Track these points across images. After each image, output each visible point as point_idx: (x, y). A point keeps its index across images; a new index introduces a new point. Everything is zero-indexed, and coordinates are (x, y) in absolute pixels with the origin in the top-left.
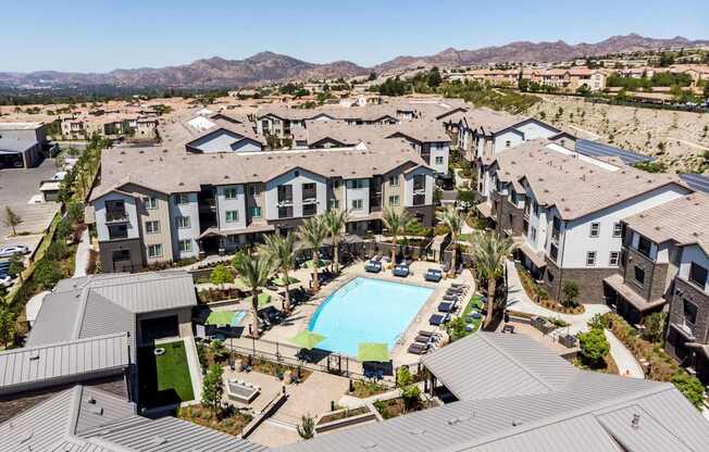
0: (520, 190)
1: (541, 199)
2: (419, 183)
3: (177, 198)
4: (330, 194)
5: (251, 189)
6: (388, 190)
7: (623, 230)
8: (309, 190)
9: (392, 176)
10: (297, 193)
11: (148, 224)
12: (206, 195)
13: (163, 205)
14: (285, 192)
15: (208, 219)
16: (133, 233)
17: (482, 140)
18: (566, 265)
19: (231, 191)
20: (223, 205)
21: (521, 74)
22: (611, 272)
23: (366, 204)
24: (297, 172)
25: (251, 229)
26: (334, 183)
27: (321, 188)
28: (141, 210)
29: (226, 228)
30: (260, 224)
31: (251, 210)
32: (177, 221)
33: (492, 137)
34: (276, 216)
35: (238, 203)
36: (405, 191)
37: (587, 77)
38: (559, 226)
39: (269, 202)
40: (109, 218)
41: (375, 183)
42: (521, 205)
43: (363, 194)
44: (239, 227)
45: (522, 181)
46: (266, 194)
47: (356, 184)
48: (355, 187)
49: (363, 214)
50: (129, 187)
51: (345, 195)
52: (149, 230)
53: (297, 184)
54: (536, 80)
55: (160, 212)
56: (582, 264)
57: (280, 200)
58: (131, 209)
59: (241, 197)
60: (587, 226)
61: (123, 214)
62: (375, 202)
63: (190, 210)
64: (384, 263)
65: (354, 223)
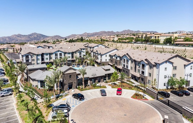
1: (99, 53)
2: (80, 54)
3: (38, 55)
4: (64, 55)
5: (50, 54)
6: (75, 55)
7: (110, 56)
8: (61, 54)
9: (75, 52)
10: (59, 55)
11: (33, 60)
12: (42, 55)
13: (35, 56)
14: (56, 55)
15: (43, 59)
16: (30, 61)
17: (92, 48)
18: (103, 61)
19: (47, 54)
20: (45, 57)
21: (101, 38)
22: (109, 62)
23: (71, 57)
24: (58, 51)
25: (50, 61)
26: (65, 53)
27: (63, 54)
28: (32, 57)
29: (46, 61)
30: (52, 61)
31: (50, 58)
32: (38, 59)
34: (55, 59)
35: (48, 57)
36: (78, 55)
37: (114, 38)
38: (101, 55)
39: (53, 56)
40: (26, 58)
41: (72, 53)
42: (97, 55)
43: (70, 55)
44: (48, 61)
45: (97, 51)
47: (69, 53)
48: (69, 54)
49: (70, 59)
50: (30, 53)
51: (67, 55)
52: (33, 61)
53: (58, 53)
54: (104, 39)
55: (35, 57)
56: (105, 61)
57: (55, 56)
58: (30, 57)
59: (48, 55)
60: (105, 55)
61: (29, 58)
62: (72, 57)
63: (40, 57)
64: (75, 66)
65: (69, 60)
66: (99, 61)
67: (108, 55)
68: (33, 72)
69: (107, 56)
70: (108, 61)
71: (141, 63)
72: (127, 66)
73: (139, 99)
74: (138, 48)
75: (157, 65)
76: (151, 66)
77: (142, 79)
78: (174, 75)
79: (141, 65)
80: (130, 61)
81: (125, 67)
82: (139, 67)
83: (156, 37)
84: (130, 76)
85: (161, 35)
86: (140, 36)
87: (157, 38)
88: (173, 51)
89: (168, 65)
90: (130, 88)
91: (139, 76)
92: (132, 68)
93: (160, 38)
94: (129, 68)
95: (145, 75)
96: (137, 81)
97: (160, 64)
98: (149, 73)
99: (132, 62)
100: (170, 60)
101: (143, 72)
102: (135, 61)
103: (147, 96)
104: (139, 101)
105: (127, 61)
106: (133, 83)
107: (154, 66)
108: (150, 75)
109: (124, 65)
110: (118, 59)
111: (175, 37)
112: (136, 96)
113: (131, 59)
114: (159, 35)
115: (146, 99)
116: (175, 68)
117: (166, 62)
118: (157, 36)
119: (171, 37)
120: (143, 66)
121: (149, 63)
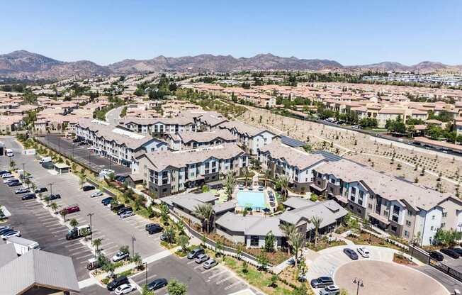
0: (281, 161)
3: (179, 170)
4: (219, 165)
5: (198, 165)
6: (235, 162)
7: (314, 171)
8: (214, 164)
9: (236, 158)
10: (211, 165)
12: (187, 168)
13: (177, 172)
14: (207, 165)
15: (187, 176)
16: (169, 183)
18: (301, 182)
19: (193, 166)
20: (190, 171)
21: (233, 93)
22: (311, 183)
23: (229, 168)
24: (211, 158)
25: (197, 179)
26: (220, 161)
27: (217, 163)
29: (191, 179)
30: (200, 177)
31: (198, 173)
32: (180, 177)
33: (252, 138)
34: (204, 174)
35: (194, 170)
36: (240, 162)
37: (268, 99)
38: (298, 171)
39: (202, 169)
40: (163, 178)
41: (232, 160)
42: (282, 165)
43: (229, 164)
44: (194, 178)
45: (283, 159)
46: (202, 166)
48: (226, 162)
49: (228, 171)
50: (170, 167)
51: (224, 165)
52: (173, 181)
53: (211, 162)
54: (242, 98)
55: (176, 175)
56: (304, 181)
57: (206, 168)
58: (169, 174)
59: (195, 168)
60: (305, 172)
61: (167, 176)
62: (232, 167)
63: (183, 174)
67: (310, 171)
69: (308, 172)
70: (309, 181)
71: (393, 203)
72: (361, 202)
73: (406, 265)
74: (337, 138)
75: (422, 212)
76: (411, 212)
78: (443, 225)
79: (392, 207)
80: (368, 195)
81: (356, 202)
82: (389, 208)
83: (369, 114)
84: (367, 218)
85: (380, 111)
86: (331, 105)
87: (372, 117)
89: (438, 213)
90: (381, 244)
91: (387, 222)
92: (370, 206)
93: (377, 118)
94: (365, 205)
95: (399, 223)
96: (384, 230)
97: (426, 212)
98: (407, 221)
99: (372, 197)
100: (440, 205)
101: (396, 219)
102: (378, 196)
103: (415, 260)
104: (407, 267)
105: (362, 194)
106: (379, 233)
107: (417, 213)
108: (408, 223)
109: (353, 198)
110: (338, 184)
111: (407, 117)
112: (398, 258)
113: (370, 191)
114: (375, 111)
115: (414, 264)
116: (444, 215)
117: (435, 208)
118: (372, 112)
119: (399, 117)
120: (397, 209)
121: (408, 207)
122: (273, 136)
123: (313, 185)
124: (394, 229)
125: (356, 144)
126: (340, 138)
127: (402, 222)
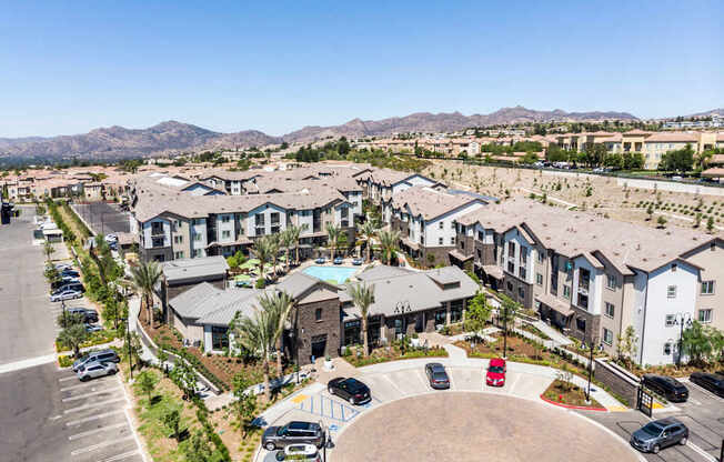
0: (404, 210)
1: (415, 214)
2: (344, 213)
3: (194, 222)
4: (288, 221)
5: (239, 216)
6: (324, 217)
7: (456, 225)
8: (275, 217)
9: (327, 208)
10: (268, 219)
11: (176, 238)
12: (211, 221)
13: (185, 225)
14: (259, 219)
15: (211, 236)
16: (167, 243)
17: (384, 190)
18: (428, 246)
19: (226, 218)
20: (221, 226)
21: (416, 143)
22: (452, 248)
23: (311, 227)
24: (267, 205)
25: (238, 243)
26: (291, 212)
27: (283, 216)
28: (173, 229)
29: (222, 241)
30: (243, 240)
31: (239, 231)
32: (193, 236)
33: (391, 187)
34: (254, 234)
35: (230, 226)
36: (335, 218)
37: (466, 145)
38: (423, 224)
39: (249, 225)
40: (153, 233)
41: (316, 213)
42: (406, 219)
43: (309, 220)
44: (230, 241)
45: (406, 205)
46: (248, 219)
47: (304, 213)
48: (304, 215)
49: (309, 233)
50: (167, 214)
51: (298, 221)
52: (177, 242)
53: (267, 213)
54: (429, 148)
55: (184, 230)
56: (437, 245)
57: (257, 224)
58: (166, 227)
59: (232, 221)
60: (437, 224)
61: (162, 231)
62: (316, 226)
63: (201, 229)
65: (304, 239)
66: (413, 242)
67: (448, 221)
68: (185, 290)
69: (444, 225)
70: (447, 243)
71: (578, 263)
72: (523, 272)
73: (571, 406)
74: (559, 188)
75: (637, 277)
76: (616, 279)
77: (580, 324)
78: (705, 314)
79: (576, 273)
80: (534, 254)
81: (516, 273)
82: (570, 278)
83: (627, 146)
84: (535, 308)
85: (648, 139)
86: (566, 141)
87: (633, 150)
88: (696, 206)
89: (684, 280)
90: (533, 358)
91: (567, 312)
92: (540, 279)
93: (644, 151)
94: (531, 279)
95: (589, 311)
96: (562, 332)
97: (648, 275)
98: (608, 304)
99: (542, 256)
100: (690, 260)
101: (583, 300)
102: (552, 254)
103: (600, 395)
104: (572, 412)
105: (524, 252)
106: (546, 338)
107: (626, 279)
108: (610, 310)
109: (511, 266)
110: (489, 240)
111: (705, 147)
112: (560, 391)
113: (537, 244)
114: (641, 140)
115: (598, 406)
116: (708, 287)
117: (673, 265)
118: (633, 140)
119: (689, 147)
120: (585, 276)
121: (608, 269)
122: (432, 184)
123: (455, 253)
124: (581, 325)
125: (589, 194)
126: (564, 187)
127: (596, 307)
